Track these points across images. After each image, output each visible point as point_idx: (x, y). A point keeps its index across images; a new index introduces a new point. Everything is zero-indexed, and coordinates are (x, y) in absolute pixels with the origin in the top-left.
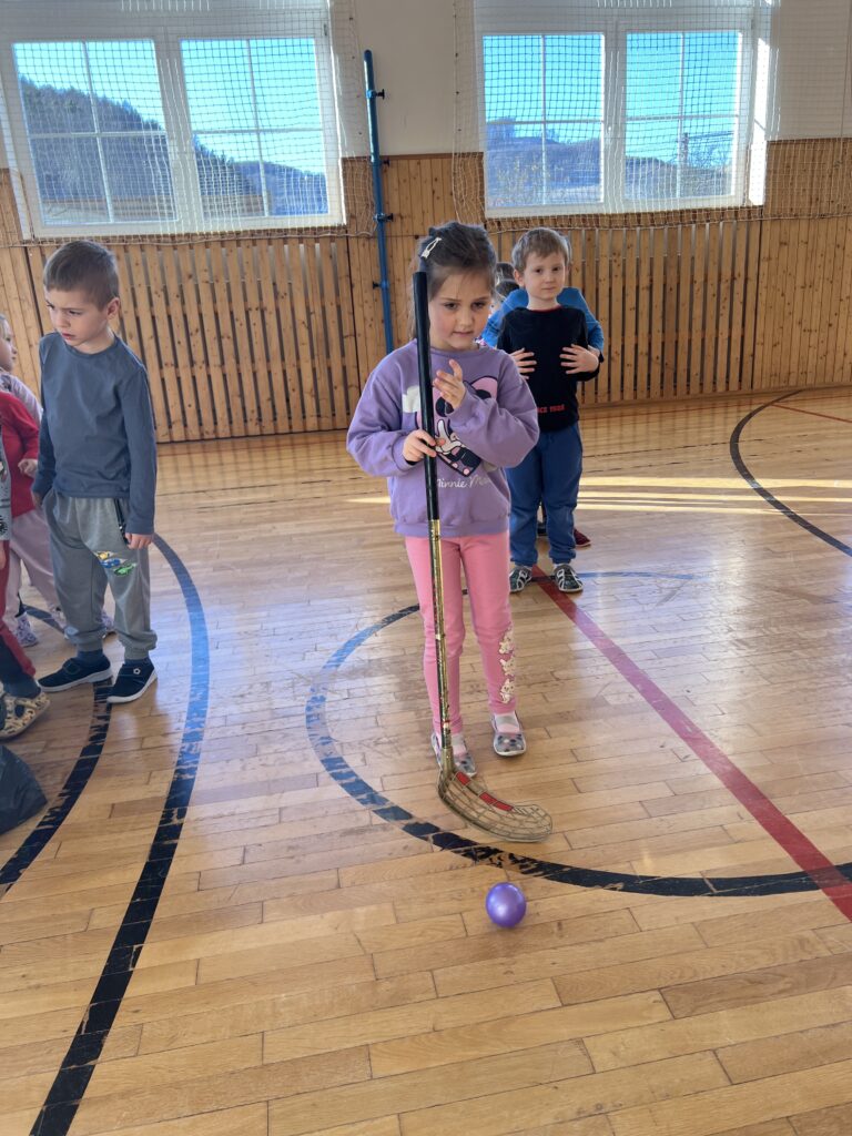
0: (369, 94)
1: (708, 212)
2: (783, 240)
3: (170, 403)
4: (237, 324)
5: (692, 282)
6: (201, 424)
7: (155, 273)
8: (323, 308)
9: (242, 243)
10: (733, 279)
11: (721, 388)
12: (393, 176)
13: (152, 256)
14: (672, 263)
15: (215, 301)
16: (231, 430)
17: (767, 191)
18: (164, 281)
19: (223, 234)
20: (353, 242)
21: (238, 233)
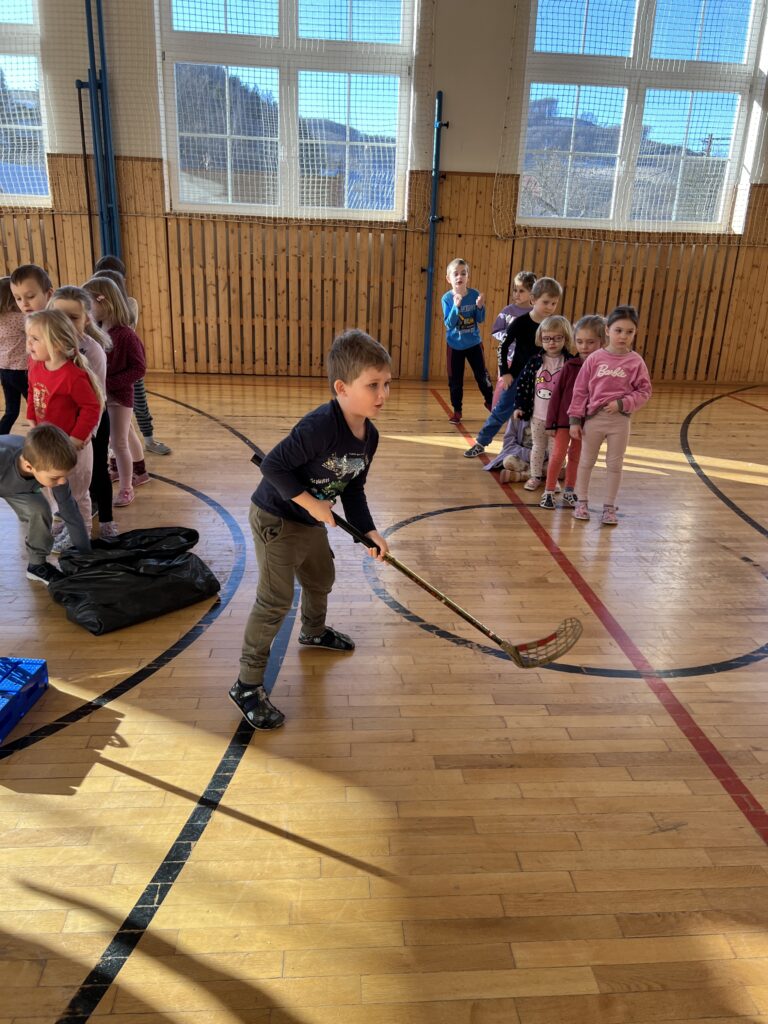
0: (437, 124)
1: (696, 236)
2: (756, 263)
3: (257, 345)
4: (314, 290)
5: (676, 290)
6: (277, 364)
7: (258, 245)
8: (381, 284)
9: (326, 229)
10: (710, 291)
11: (690, 376)
12: (447, 188)
13: (257, 233)
14: (662, 273)
15: (299, 271)
16: (299, 370)
17: (746, 223)
18: (264, 252)
19: (312, 220)
20: (410, 235)
21: (324, 221)
